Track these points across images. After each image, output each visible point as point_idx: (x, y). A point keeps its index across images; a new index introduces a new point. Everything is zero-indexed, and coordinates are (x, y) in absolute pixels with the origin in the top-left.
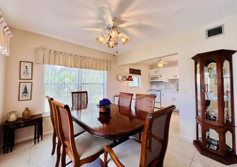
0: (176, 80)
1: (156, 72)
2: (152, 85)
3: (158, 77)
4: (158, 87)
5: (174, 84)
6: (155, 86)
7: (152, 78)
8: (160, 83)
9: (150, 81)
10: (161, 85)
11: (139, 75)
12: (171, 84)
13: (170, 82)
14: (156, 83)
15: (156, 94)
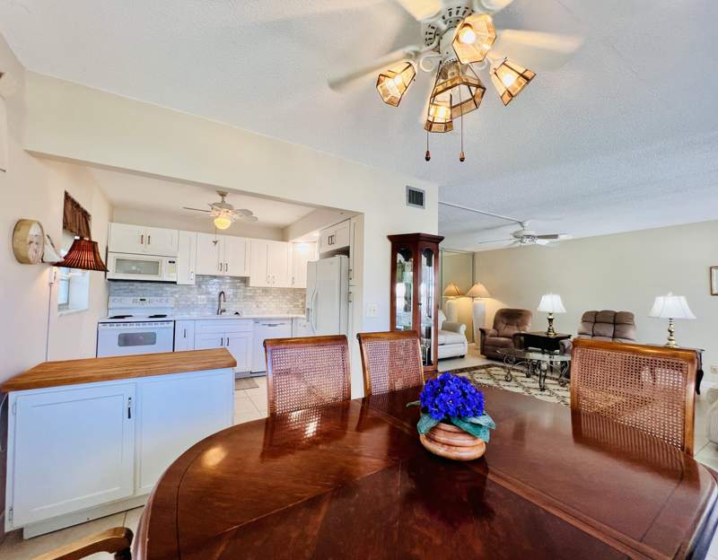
0: (215, 280)
1: (145, 239)
3: (156, 263)
4: (146, 304)
5: (206, 294)
6: (129, 299)
8: (149, 286)
9: (114, 276)
14: (131, 287)
15: (154, 334)
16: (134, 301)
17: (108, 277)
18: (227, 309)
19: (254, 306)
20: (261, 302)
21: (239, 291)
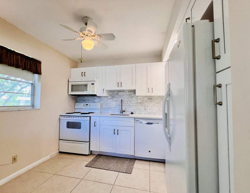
0: (120, 93)
1: (83, 74)
2: (76, 102)
3: (86, 85)
4: (88, 107)
5: (116, 101)
6: (82, 104)
7: (74, 87)
8: (90, 98)
9: (71, 93)
10: (94, 102)
11: (36, 75)
12: (111, 100)
13: (110, 97)
14: (84, 99)
15: (80, 123)
16: (84, 105)
17: (69, 94)
18: (127, 110)
19: (143, 109)
20: (147, 106)
21: (133, 99)
